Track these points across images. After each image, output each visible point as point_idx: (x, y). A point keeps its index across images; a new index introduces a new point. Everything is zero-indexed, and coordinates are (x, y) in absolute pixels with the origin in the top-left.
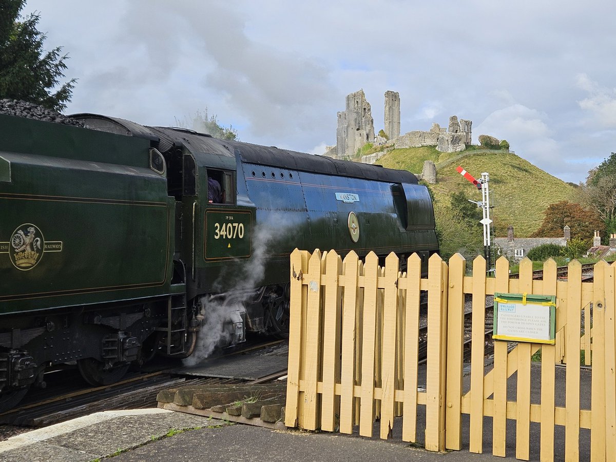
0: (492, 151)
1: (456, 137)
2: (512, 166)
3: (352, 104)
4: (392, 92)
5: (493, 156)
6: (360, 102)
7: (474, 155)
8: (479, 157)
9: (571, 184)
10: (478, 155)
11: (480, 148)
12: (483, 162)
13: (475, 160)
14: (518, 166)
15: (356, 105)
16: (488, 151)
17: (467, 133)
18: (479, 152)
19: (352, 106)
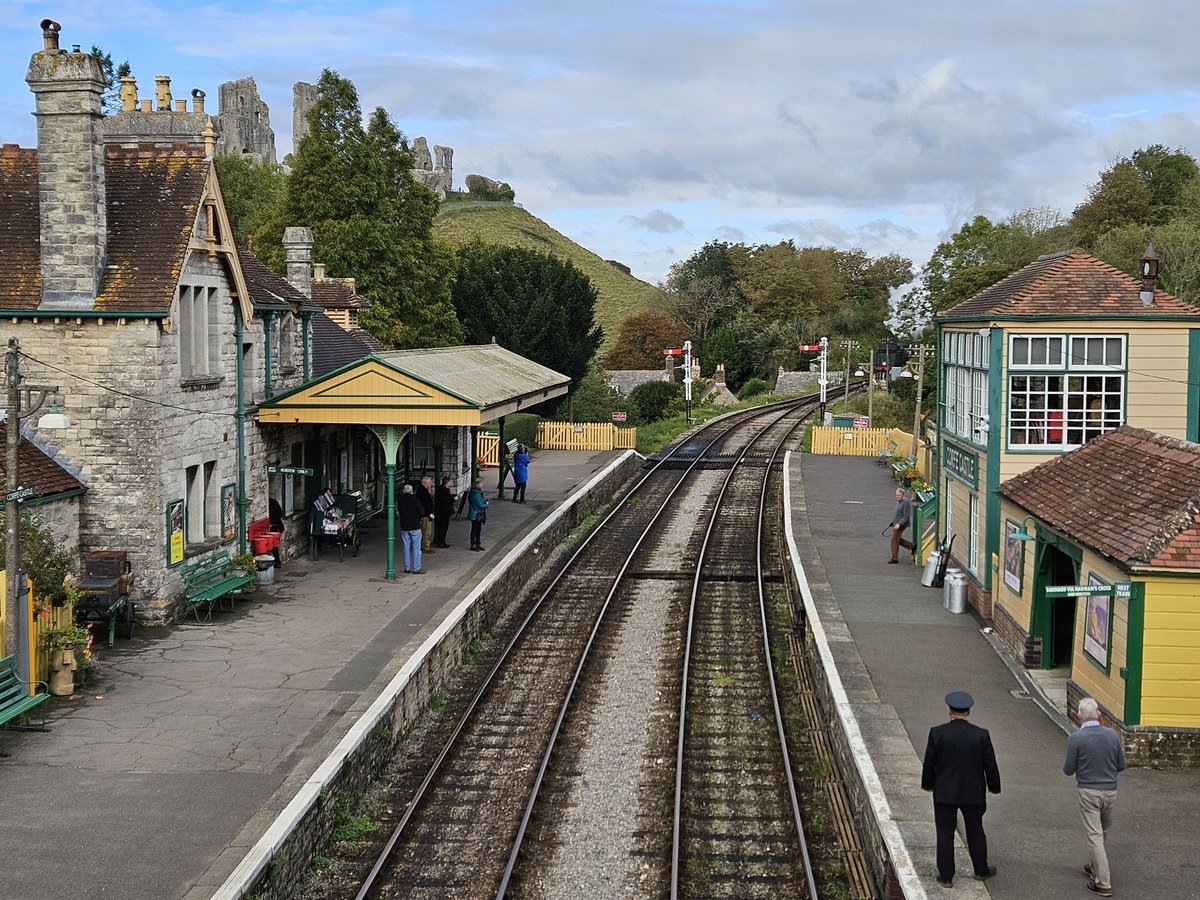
0: (490, 204)
1: (431, 179)
2: (522, 231)
3: (231, 101)
4: (306, 84)
5: (491, 213)
6: (248, 99)
7: (462, 211)
8: (469, 214)
9: (613, 263)
10: (468, 211)
11: (468, 197)
12: (478, 224)
13: (465, 219)
14: (532, 231)
15: (240, 105)
16: (483, 204)
17: (446, 170)
18: (469, 205)
19: (231, 106)
